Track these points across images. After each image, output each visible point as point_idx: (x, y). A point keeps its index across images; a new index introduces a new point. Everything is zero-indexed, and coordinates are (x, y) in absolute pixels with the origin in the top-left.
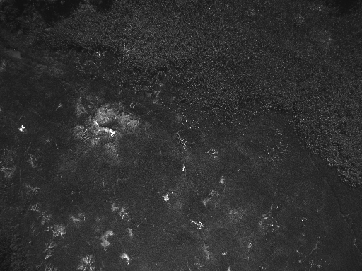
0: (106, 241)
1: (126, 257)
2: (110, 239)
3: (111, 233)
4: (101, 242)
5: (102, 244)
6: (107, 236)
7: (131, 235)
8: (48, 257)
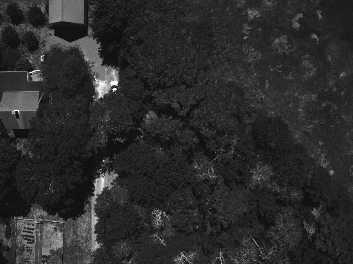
0: (297, 23)
1: (315, 37)
2: (300, 21)
3: (301, 15)
4: (292, 24)
5: (293, 26)
6: (297, 18)
7: (320, 16)
8: (246, 37)
